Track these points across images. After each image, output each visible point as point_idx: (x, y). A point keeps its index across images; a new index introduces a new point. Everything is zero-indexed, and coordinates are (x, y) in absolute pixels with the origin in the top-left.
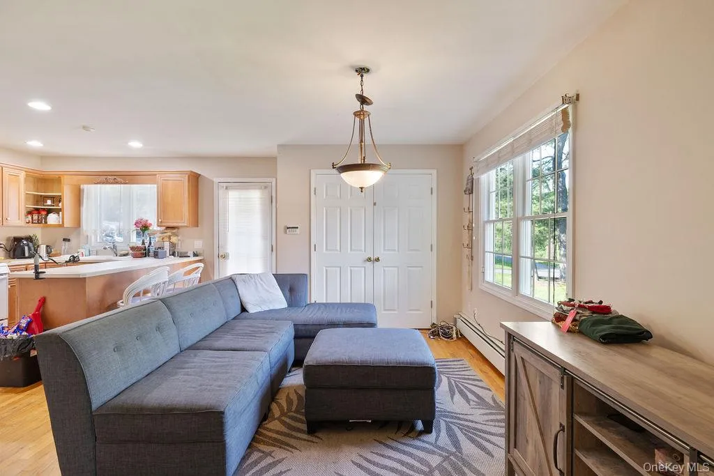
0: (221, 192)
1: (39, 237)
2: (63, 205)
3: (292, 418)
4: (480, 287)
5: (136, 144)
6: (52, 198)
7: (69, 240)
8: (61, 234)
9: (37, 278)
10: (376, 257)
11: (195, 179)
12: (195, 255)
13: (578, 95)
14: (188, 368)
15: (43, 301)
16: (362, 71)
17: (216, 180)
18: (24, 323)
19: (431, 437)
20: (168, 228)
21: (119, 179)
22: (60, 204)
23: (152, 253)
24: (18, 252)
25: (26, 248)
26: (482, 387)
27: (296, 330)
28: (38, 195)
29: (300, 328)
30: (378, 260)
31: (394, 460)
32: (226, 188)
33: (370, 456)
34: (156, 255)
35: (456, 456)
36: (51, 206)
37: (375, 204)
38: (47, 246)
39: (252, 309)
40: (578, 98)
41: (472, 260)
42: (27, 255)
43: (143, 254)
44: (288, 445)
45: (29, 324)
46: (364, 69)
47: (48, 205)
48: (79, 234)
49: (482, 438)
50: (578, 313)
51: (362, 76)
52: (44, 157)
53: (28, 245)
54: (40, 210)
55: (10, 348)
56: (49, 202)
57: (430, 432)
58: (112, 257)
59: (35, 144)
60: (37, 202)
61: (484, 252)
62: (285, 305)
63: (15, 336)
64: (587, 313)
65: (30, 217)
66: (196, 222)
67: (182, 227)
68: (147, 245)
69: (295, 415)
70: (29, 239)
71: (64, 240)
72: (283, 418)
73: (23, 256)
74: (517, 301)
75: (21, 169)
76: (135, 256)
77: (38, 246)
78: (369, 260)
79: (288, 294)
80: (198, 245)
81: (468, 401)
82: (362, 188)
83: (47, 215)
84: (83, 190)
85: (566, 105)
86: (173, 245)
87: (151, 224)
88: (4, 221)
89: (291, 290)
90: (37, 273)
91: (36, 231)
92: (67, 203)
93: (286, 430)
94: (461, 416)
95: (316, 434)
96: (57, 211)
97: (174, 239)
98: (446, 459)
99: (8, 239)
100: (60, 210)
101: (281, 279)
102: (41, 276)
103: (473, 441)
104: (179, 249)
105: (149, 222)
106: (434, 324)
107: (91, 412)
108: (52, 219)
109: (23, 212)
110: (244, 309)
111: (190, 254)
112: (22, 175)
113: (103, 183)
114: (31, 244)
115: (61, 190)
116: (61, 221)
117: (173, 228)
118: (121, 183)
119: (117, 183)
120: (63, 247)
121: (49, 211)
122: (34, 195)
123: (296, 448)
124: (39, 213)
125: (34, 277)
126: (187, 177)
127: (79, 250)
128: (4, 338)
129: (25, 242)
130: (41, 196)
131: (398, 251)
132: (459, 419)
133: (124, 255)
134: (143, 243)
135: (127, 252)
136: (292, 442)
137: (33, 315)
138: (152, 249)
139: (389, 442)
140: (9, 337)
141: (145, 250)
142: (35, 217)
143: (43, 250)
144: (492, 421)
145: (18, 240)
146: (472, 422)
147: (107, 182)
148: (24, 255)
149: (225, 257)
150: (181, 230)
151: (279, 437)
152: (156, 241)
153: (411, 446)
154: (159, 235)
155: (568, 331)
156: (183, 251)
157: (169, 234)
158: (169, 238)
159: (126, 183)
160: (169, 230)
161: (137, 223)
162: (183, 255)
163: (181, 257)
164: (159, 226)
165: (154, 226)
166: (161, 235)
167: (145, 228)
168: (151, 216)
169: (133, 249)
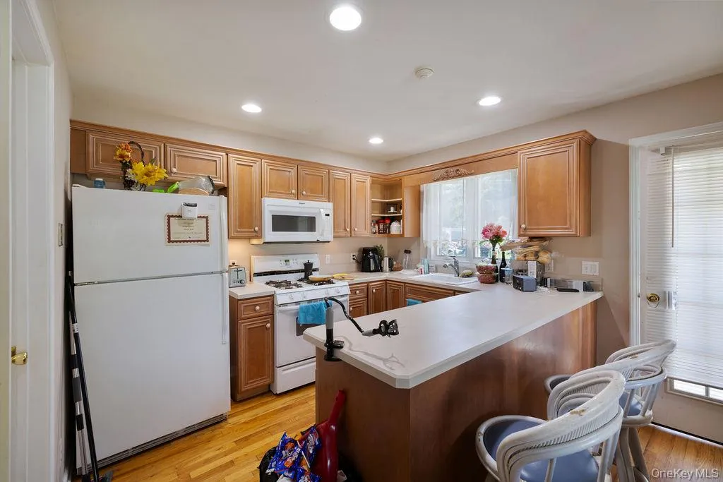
2: (403, 211)
5: (490, 101)
6: (395, 204)
7: (410, 252)
8: (402, 245)
11: (589, 146)
12: (588, 288)
17: (633, 144)
20: (532, 238)
21: (462, 170)
22: (401, 211)
23: (508, 278)
25: (372, 261)
34: (518, 284)
36: (394, 213)
38: (390, 259)
42: (372, 267)
43: (494, 278)
47: (392, 213)
48: (419, 245)
52: (391, 161)
53: (373, 258)
54: (385, 219)
56: (392, 210)
59: (376, 141)
60: (383, 210)
65: (377, 226)
66: (590, 226)
67: (559, 236)
68: (499, 263)
70: (376, 251)
71: (405, 251)
75: (366, 174)
76: (485, 281)
77: (382, 259)
80: (590, 268)
83: (390, 224)
84: (423, 191)
86: (542, 267)
87: (505, 233)
88: (353, 232)
91: (382, 242)
92: (407, 209)
96: (398, 219)
97: (544, 257)
99: (359, 250)
100: (401, 217)
104: (553, 273)
105: (504, 229)
108: (395, 228)
109: (369, 221)
111: (578, 284)
112: (368, 181)
113: (443, 179)
114: (376, 257)
115: (401, 194)
116: (402, 230)
117: (542, 238)
118: (465, 176)
119: (460, 176)
120: (404, 260)
121: (392, 220)
122: (382, 202)
124: (384, 222)
126: (576, 145)
127: (419, 266)
129: (371, 254)
130: (386, 203)
134: (494, 261)
135: (471, 273)
138: (507, 269)
141: (498, 271)
142: (381, 227)
143: (386, 264)
145: (365, 251)
147: (447, 177)
148: (370, 268)
150: (555, 242)
154: (519, 249)
156: (559, 277)
157: (536, 248)
158: (536, 254)
159: (471, 174)
160: (535, 242)
161: (485, 232)
162: (563, 288)
163: (560, 290)
164: (520, 236)
165: (511, 235)
166: (522, 250)
167: (496, 238)
168: (507, 221)
169: (480, 269)
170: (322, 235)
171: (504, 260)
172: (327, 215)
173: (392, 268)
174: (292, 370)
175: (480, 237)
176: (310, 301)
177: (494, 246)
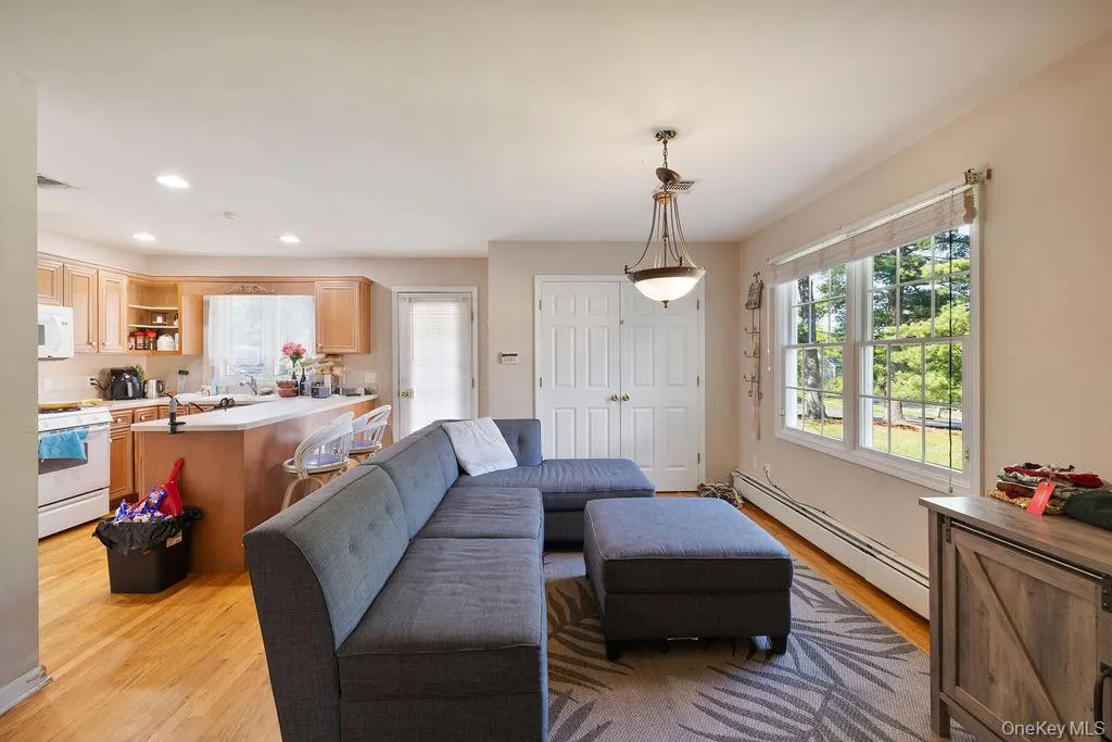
0: (403, 305)
1: (144, 368)
2: (180, 323)
3: (572, 634)
4: (778, 435)
5: (289, 239)
6: (164, 314)
7: (187, 373)
8: (178, 364)
9: (173, 431)
10: (623, 394)
11: (367, 286)
12: (367, 392)
13: (989, 171)
14: (444, 570)
15: (180, 466)
16: (666, 135)
17: (395, 289)
18: (154, 498)
19: (787, 659)
20: (328, 355)
21: (261, 288)
22: (175, 323)
23: (307, 390)
24: (118, 389)
25: (130, 384)
26: (814, 579)
27: (545, 501)
28: (143, 310)
29: (549, 497)
30: (626, 398)
31: (755, 700)
32: (410, 299)
33: (717, 695)
34: (315, 393)
35: (839, 691)
36: (163, 324)
37: (621, 322)
38: (158, 382)
39: (475, 471)
40: (989, 176)
41: (760, 398)
42: (130, 395)
43: (294, 391)
44: (590, 680)
45: (162, 499)
46: (669, 132)
47: (159, 324)
48: (201, 364)
49: (859, 659)
50: (1057, 487)
51: (665, 143)
52: (151, 257)
53: (131, 381)
54: (146, 331)
55: (136, 537)
56: (160, 320)
57: (782, 652)
58: (250, 397)
59: (145, 238)
60: (141, 319)
61: (784, 388)
62: (514, 464)
63: (145, 518)
64: (1068, 486)
65: (133, 340)
66: (368, 348)
67: (348, 354)
68: (299, 379)
69: (574, 628)
70: (133, 372)
71: (181, 372)
72: (559, 634)
73: (124, 397)
74: (856, 457)
75: (122, 272)
76: (284, 395)
77: (145, 382)
78: (614, 398)
79: (516, 447)
80: (370, 378)
81: (807, 600)
82: (665, 302)
83: (157, 338)
84: (208, 302)
85: (968, 186)
86: (336, 379)
87: (305, 350)
88: (101, 347)
89: (521, 442)
90: (174, 424)
91: (140, 361)
92: (186, 321)
93: (571, 654)
94: (812, 625)
95: (620, 660)
96: (172, 332)
97: (337, 371)
98: (828, 697)
99: (102, 372)
100: (176, 330)
101: (506, 427)
102: (180, 428)
103: (850, 666)
104: (345, 384)
105: (303, 347)
106: (702, 485)
107: (334, 653)
108: (164, 343)
109: (126, 333)
110: (462, 471)
111: (361, 390)
112: (125, 282)
113: (238, 293)
114: (135, 379)
115: (177, 302)
116: (177, 346)
117: (335, 355)
118: (264, 293)
119: (258, 293)
120: (179, 383)
121: (159, 333)
122: (138, 310)
123: (603, 685)
124: (145, 335)
125: (169, 430)
126: (357, 286)
127: (203, 387)
128: (129, 521)
129: (127, 377)
130: (147, 311)
131: (654, 386)
132: (809, 628)
133: (267, 393)
134: (294, 377)
135: (270, 389)
136: (591, 673)
137: (168, 485)
138: (308, 383)
139: (733, 671)
140: (136, 519)
141: (297, 386)
142: (140, 341)
143: (151, 388)
144: (857, 631)
145: (117, 373)
146: (831, 633)
147: (243, 292)
148: (127, 394)
149: (408, 394)
150: (346, 358)
151: (569, 666)
152: (311, 375)
153: (765, 675)
154: (317, 365)
155: (1045, 514)
156: (349, 387)
157: (331, 364)
158: (331, 369)
159: (272, 294)
160: (331, 358)
161: (285, 349)
162: (350, 393)
163: (348, 395)
164: (317, 353)
165: (310, 353)
166: (319, 365)
167: (297, 355)
168: (306, 339)
169: (280, 384)
170: (56, 350)
171: (303, 376)
172: (64, 323)
173: (161, 393)
174: (51, 512)
175: (281, 354)
176: (54, 431)
177: (294, 362)
